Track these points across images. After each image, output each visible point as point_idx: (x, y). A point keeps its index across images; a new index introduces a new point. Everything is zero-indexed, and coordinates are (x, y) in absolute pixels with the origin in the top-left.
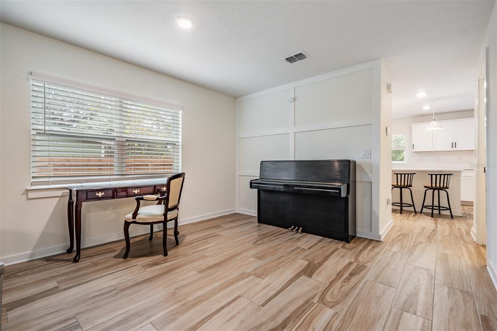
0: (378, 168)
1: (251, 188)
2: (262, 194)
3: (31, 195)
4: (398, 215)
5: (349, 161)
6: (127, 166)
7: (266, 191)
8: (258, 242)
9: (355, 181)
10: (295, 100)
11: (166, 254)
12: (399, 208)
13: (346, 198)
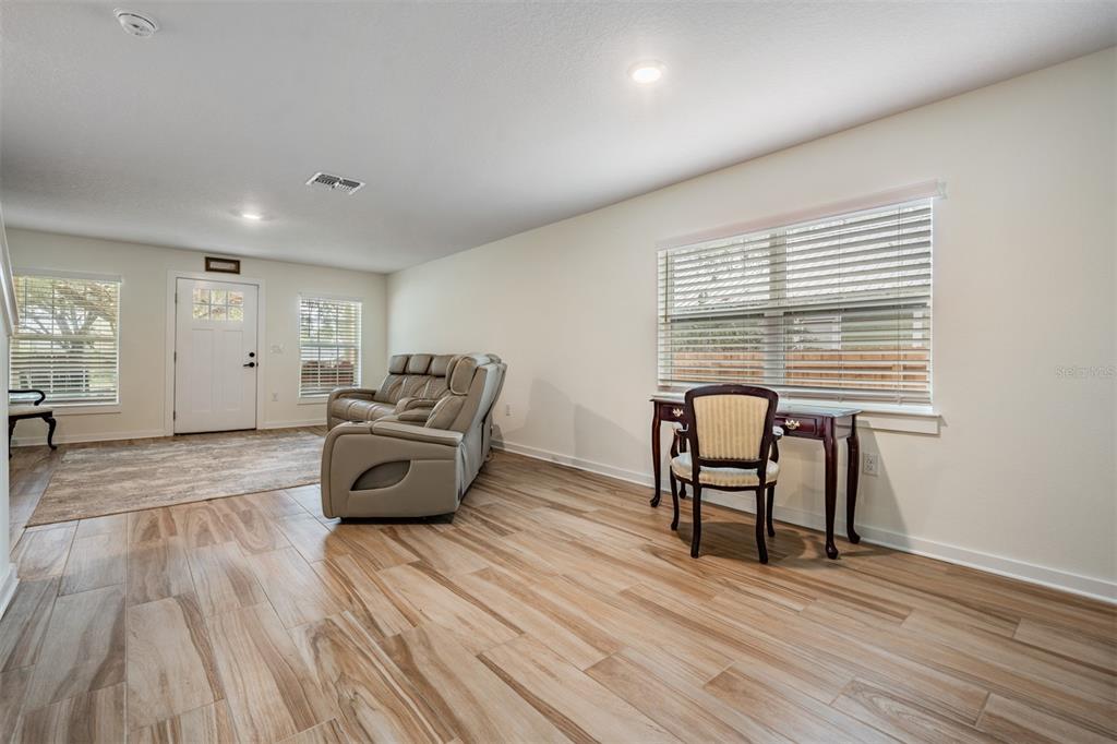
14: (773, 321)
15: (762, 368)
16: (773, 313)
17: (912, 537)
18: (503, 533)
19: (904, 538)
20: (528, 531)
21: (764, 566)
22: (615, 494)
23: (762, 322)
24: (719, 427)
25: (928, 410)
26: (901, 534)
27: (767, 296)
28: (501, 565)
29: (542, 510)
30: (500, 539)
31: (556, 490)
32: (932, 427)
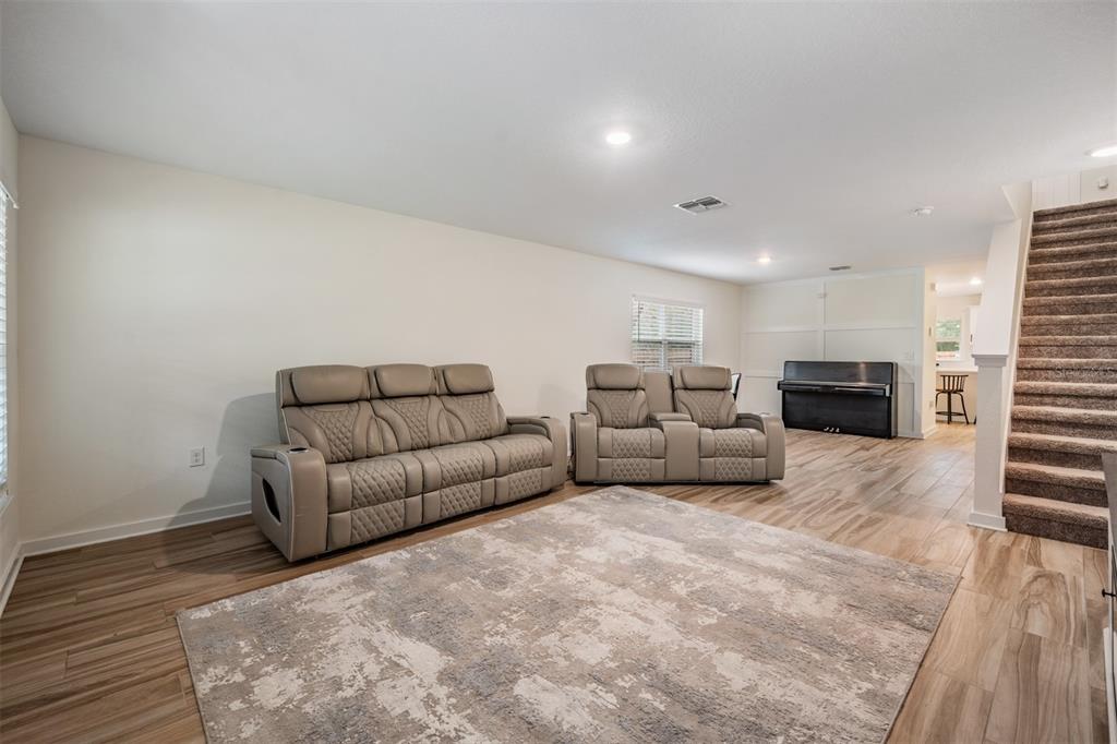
0: (921, 369)
2: (787, 395)
4: (945, 426)
5: (892, 364)
7: (791, 392)
9: (897, 383)
10: (825, 295)
12: (945, 418)
13: (890, 398)
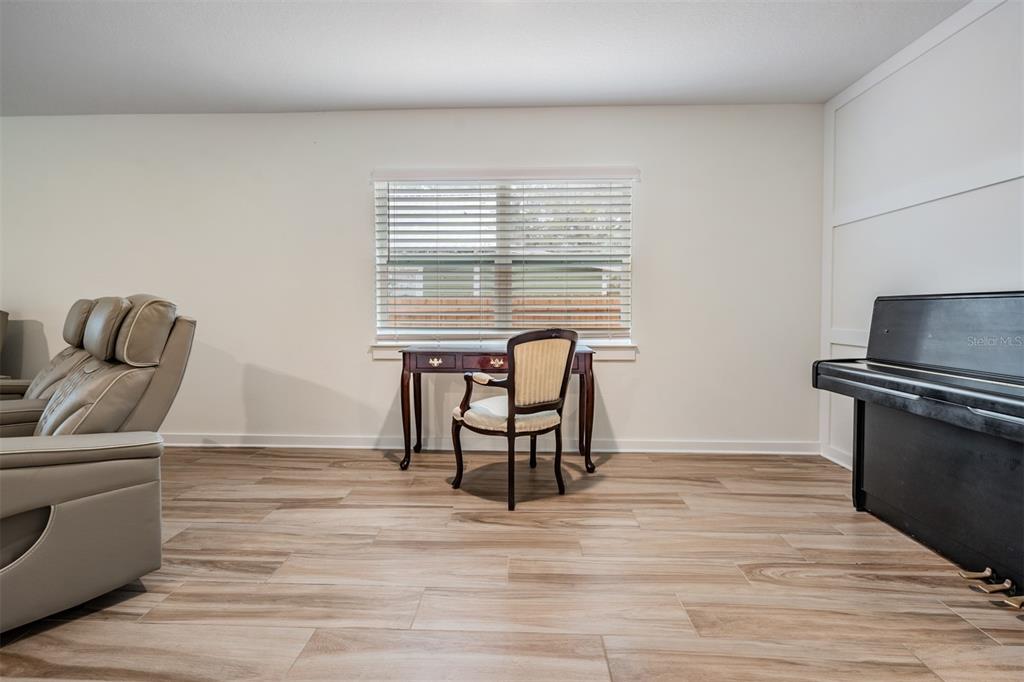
1: (816, 385)
3: (379, 354)
6: (516, 311)
8: (769, 572)
11: (511, 508)
14: (503, 269)
15: (492, 312)
16: (503, 261)
17: (618, 440)
18: (267, 569)
19: (613, 442)
20: (298, 552)
21: (566, 497)
22: (341, 467)
23: (493, 268)
24: (536, 371)
25: (627, 342)
26: (610, 440)
27: (494, 244)
28: (329, 617)
29: (275, 515)
30: (273, 579)
31: (260, 482)
32: (629, 355)
